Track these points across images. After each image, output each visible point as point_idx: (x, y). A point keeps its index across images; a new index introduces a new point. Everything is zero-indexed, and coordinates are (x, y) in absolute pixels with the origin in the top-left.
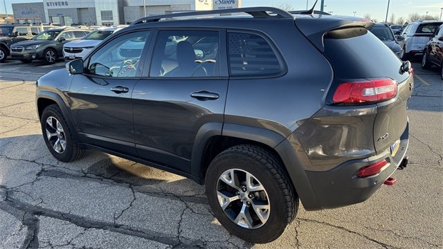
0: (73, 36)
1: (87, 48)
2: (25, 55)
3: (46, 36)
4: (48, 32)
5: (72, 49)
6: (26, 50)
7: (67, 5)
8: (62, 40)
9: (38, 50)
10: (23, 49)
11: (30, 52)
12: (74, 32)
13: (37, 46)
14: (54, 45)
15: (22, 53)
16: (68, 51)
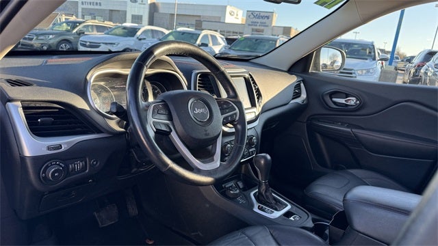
0: (95, 29)
1: (106, 44)
2: (35, 45)
3: (65, 27)
4: (68, 23)
5: (88, 44)
6: (37, 39)
7: (100, 5)
8: (80, 33)
9: (51, 42)
10: (35, 38)
11: (42, 42)
12: (96, 26)
13: (51, 36)
14: (71, 38)
15: (32, 42)
16: (84, 45)
